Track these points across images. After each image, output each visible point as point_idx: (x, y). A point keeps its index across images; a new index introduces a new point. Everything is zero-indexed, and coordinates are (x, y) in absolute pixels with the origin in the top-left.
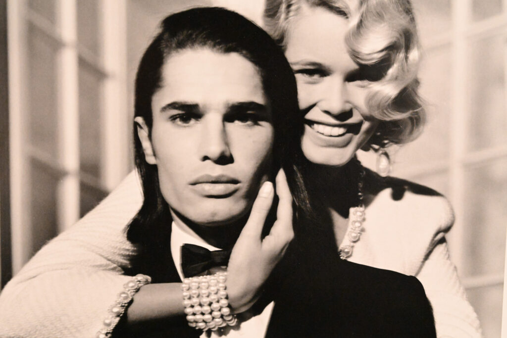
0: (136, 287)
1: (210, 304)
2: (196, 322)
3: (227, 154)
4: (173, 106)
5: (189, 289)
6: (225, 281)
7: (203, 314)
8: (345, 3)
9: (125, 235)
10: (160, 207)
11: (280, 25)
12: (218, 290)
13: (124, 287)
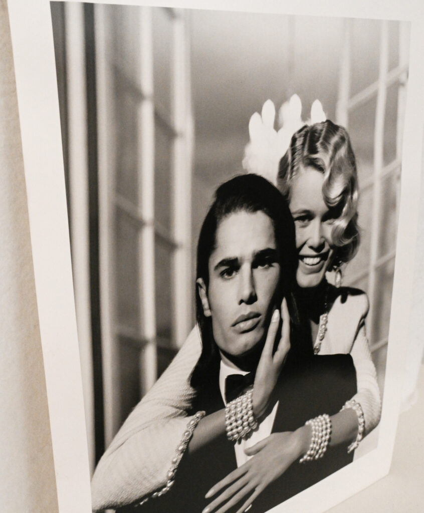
0: (195, 423)
1: (242, 418)
2: (233, 435)
3: (254, 294)
4: (223, 263)
5: (230, 411)
6: (252, 396)
7: (237, 427)
8: (323, 161)
9: (189, 383)
10: (213, 351)
11: (287, 183)
12: (247, 405)
13: (188, 427)
